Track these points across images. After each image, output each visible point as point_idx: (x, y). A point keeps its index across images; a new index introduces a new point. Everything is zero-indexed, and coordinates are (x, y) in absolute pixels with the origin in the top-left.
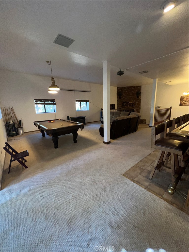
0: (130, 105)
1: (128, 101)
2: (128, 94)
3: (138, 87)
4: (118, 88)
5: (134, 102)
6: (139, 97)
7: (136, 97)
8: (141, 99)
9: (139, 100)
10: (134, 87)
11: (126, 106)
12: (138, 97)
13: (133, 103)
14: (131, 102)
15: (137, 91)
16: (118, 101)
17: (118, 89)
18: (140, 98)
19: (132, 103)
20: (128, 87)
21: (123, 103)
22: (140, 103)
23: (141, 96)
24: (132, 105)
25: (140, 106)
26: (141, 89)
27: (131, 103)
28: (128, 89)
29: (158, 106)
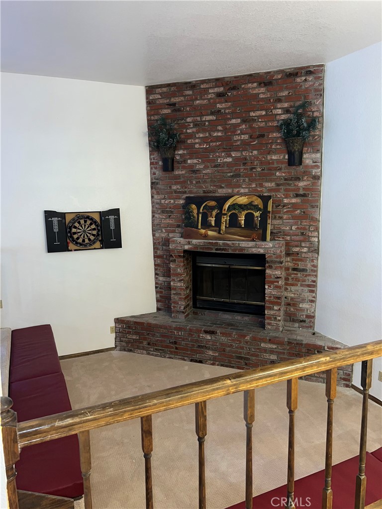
0: (234, 222)
1: (221, 192)
2: (218, 139)
3: (292, 75)
4: (150, 90)
5: (265, 200)
6: (308, 159)
7: (279, 157)
8: (317, 178)
9: (301, 184)
10: (265, 80)
11: (206, 225)
12: (295, 159)
13: (258, 202)
14: (243, 200)
15: (287, 111)
17: (149, 103)
18: (318, 164)
19: (250, 206)
20: (218, 81)
21: (189, 201)
22: (316, 205)
23: (318, 150)
24: (249, 217)
25: (317, 229)
26: (320, 93)
27: (242, 207)
28: (219, 95)
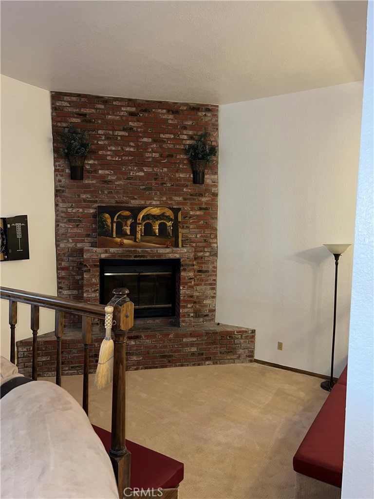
0: (148, 231)
1: (134, 203)
2: (130, 154)
3: (195, 109)
4: (56, 96)
5: (176, 211)
6: (208, 179)
7: (185, 175)
8: (215, 195)
9: (204, 199)
10: (173, 109)
11: (121, 233)
12: (198, 179)
13: (169, 213)
14: (156, 211)
15: (191, 138)
16: (58, 192)
17: (55, 108)
18: (215, 184)
19: (162, 216)
20: (131, 102)
21: (102, 210)
22: (215, 217)
23: (216, 173)
24: (163, 227)
25: (216, 237)
26: (216, 127)
27: (156, 217)
28: (132, 114)
29: (330, 247)
